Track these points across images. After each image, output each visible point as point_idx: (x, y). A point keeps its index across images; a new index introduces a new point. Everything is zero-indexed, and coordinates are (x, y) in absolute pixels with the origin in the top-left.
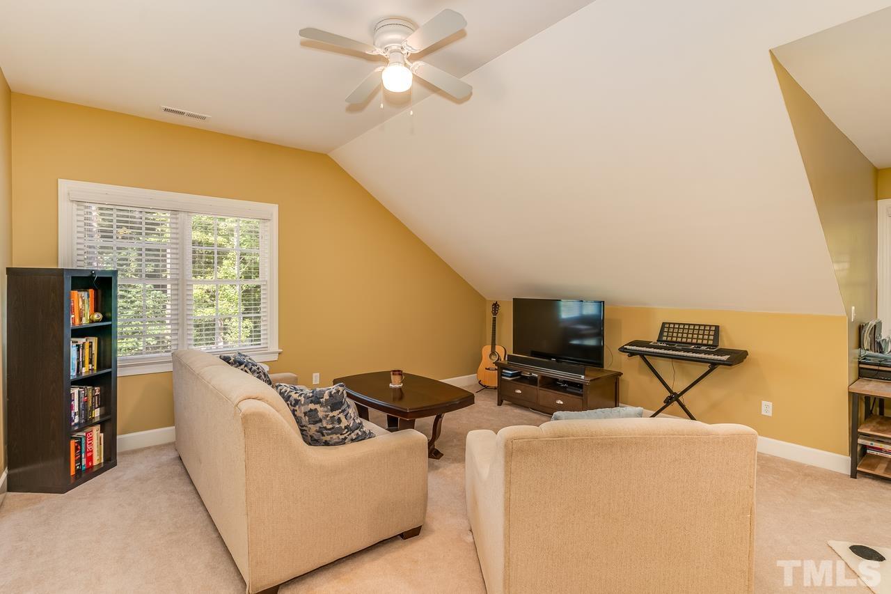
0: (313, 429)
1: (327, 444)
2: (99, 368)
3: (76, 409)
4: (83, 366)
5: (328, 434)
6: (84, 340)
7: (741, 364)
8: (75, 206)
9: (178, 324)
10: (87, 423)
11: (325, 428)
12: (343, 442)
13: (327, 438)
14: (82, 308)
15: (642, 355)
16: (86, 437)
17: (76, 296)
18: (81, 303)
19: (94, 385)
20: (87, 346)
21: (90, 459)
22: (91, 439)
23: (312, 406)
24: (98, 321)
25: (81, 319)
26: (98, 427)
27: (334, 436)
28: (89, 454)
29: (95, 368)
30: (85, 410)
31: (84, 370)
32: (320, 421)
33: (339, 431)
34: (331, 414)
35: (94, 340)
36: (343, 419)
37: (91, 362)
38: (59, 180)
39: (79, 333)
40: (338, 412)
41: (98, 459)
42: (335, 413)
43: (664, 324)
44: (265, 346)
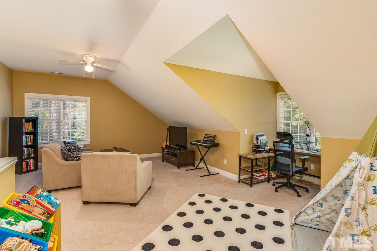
0: (65, 156)
1: (69, 160)
2: (33, 143)
3: (26, 154)
4: (28, 143)
5: (69, 158)
6: (28, 136)
7: (216, 148)
8: (29, 100)
9: (58, 132)
10: (30, 158)
11: (67, 156)
12: (73, 160)
13: (69, 159)
14: (28, 127)
15: (197, 145)
16: (29, 162)
17: (26, 124)
18: (27, 126)
19: (31, 148)
20: (30, 137)
21: (30, 167)
22: (31, 162)
23: (65, 151)
24: (32, 131)
25: (27, 130)
26: (33, 159)
27: (70, 159)
28: (30, 166)
29: (32, 143)
30: (29, 154)
31: (28, 144)
32: (66, 155)
33: (71, 157)
34: (68, 153)
35: (32, 136)
36: (72, 155)
37: (31, 142)
38: (25, 93)
39: (27, 133)
40: (70, 152)
41: (33, 168)
42: (69, 153)
43: (205, 135)
44: (86, 140)
